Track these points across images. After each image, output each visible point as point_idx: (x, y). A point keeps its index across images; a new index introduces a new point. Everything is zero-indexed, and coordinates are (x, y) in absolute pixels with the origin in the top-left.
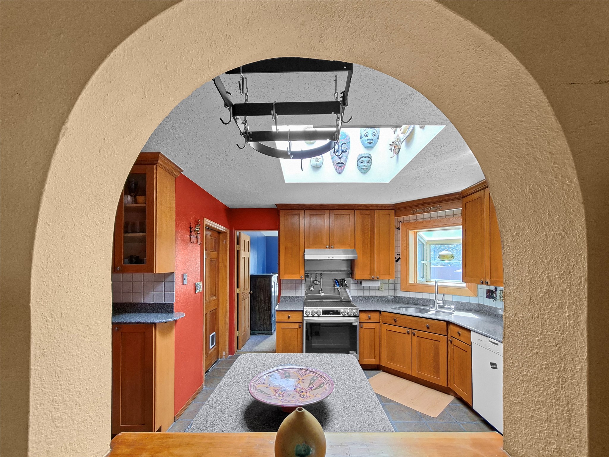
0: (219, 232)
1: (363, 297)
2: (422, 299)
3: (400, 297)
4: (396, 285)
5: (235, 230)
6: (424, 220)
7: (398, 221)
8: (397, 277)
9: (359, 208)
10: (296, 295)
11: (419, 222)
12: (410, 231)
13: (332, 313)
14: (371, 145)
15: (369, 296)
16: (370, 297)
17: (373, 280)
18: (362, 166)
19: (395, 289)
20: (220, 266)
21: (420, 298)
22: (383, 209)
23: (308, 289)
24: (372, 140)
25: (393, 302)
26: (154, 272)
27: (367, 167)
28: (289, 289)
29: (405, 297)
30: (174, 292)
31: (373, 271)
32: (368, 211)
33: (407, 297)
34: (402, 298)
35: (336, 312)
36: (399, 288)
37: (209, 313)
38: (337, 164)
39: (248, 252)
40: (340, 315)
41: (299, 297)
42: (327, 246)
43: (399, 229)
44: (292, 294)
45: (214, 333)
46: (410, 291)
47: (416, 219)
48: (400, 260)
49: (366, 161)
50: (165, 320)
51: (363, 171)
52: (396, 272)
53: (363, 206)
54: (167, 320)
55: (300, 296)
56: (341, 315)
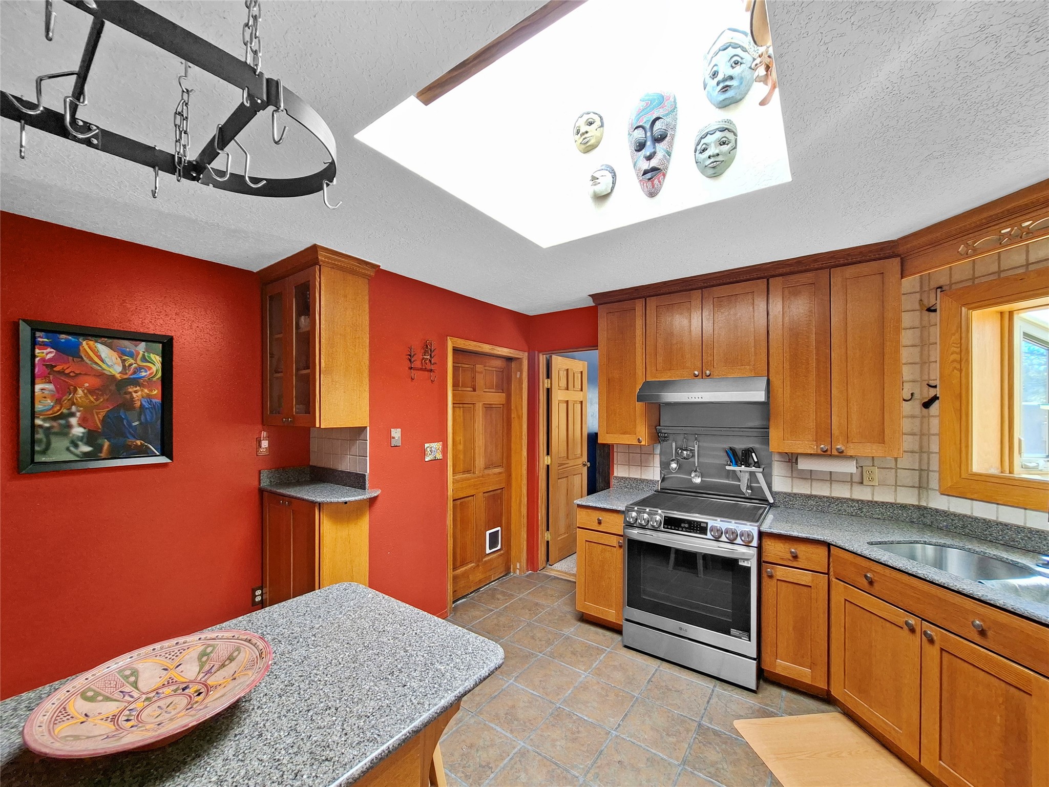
0: (509, 359)
1: (810, 497)
2: (1019, 529)
3: (937, 511)
4: (924, 474)
5: (540, 352)
6: (1031, 268)
7: (932, 287)
8: (929, 453)
9: (781, 271)
10: (643, 477)
11: (1007, 278)
12: (976, 314)
13: (687, 525)
14: (730, 94)
15: (827, 497)
16: (831, 500)
17: (825, 454)
18: (704, 160)
19: (920, 487)
20: (513, 416)
21: (1012, 525)
22: (860, 262)
23: (665, 466)
24: (731, 78)
25: (912, 522)
26: (318, 425)
27: (720, 158)
28: (629, 464)
29: (955, 515)
30: (367, 457)
31: (824, 431)
32: (809, 274)
33: (965, 516)
34: (946, 514)
35: (697, 527)
36: (934, 483)
37: (481, 494)
38: (643, 175)
39: (582, 390)
40: (706, 535)
41: (648, 481)
42: (696, 373)
43: (935, 311)
44: (635, 474)
45: (499, 528)
46: (972, 497)
47: (1000, 272)
48: (937, 401)
49: (715, 142)
50: (343, 499)
51: (711, 172)
52: (925, 438)
53: (790, 265)
54: (347, 499)
55: (651, 480)
56: (709, 536)
